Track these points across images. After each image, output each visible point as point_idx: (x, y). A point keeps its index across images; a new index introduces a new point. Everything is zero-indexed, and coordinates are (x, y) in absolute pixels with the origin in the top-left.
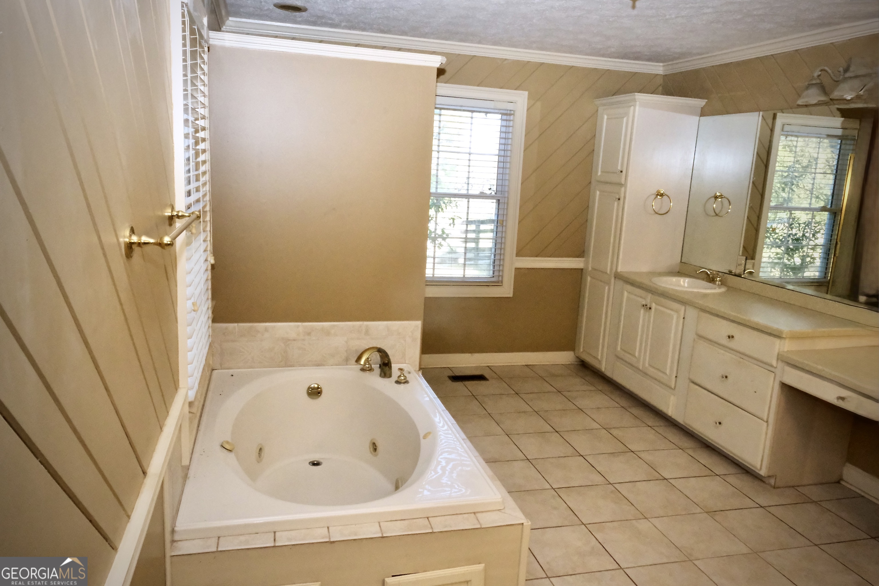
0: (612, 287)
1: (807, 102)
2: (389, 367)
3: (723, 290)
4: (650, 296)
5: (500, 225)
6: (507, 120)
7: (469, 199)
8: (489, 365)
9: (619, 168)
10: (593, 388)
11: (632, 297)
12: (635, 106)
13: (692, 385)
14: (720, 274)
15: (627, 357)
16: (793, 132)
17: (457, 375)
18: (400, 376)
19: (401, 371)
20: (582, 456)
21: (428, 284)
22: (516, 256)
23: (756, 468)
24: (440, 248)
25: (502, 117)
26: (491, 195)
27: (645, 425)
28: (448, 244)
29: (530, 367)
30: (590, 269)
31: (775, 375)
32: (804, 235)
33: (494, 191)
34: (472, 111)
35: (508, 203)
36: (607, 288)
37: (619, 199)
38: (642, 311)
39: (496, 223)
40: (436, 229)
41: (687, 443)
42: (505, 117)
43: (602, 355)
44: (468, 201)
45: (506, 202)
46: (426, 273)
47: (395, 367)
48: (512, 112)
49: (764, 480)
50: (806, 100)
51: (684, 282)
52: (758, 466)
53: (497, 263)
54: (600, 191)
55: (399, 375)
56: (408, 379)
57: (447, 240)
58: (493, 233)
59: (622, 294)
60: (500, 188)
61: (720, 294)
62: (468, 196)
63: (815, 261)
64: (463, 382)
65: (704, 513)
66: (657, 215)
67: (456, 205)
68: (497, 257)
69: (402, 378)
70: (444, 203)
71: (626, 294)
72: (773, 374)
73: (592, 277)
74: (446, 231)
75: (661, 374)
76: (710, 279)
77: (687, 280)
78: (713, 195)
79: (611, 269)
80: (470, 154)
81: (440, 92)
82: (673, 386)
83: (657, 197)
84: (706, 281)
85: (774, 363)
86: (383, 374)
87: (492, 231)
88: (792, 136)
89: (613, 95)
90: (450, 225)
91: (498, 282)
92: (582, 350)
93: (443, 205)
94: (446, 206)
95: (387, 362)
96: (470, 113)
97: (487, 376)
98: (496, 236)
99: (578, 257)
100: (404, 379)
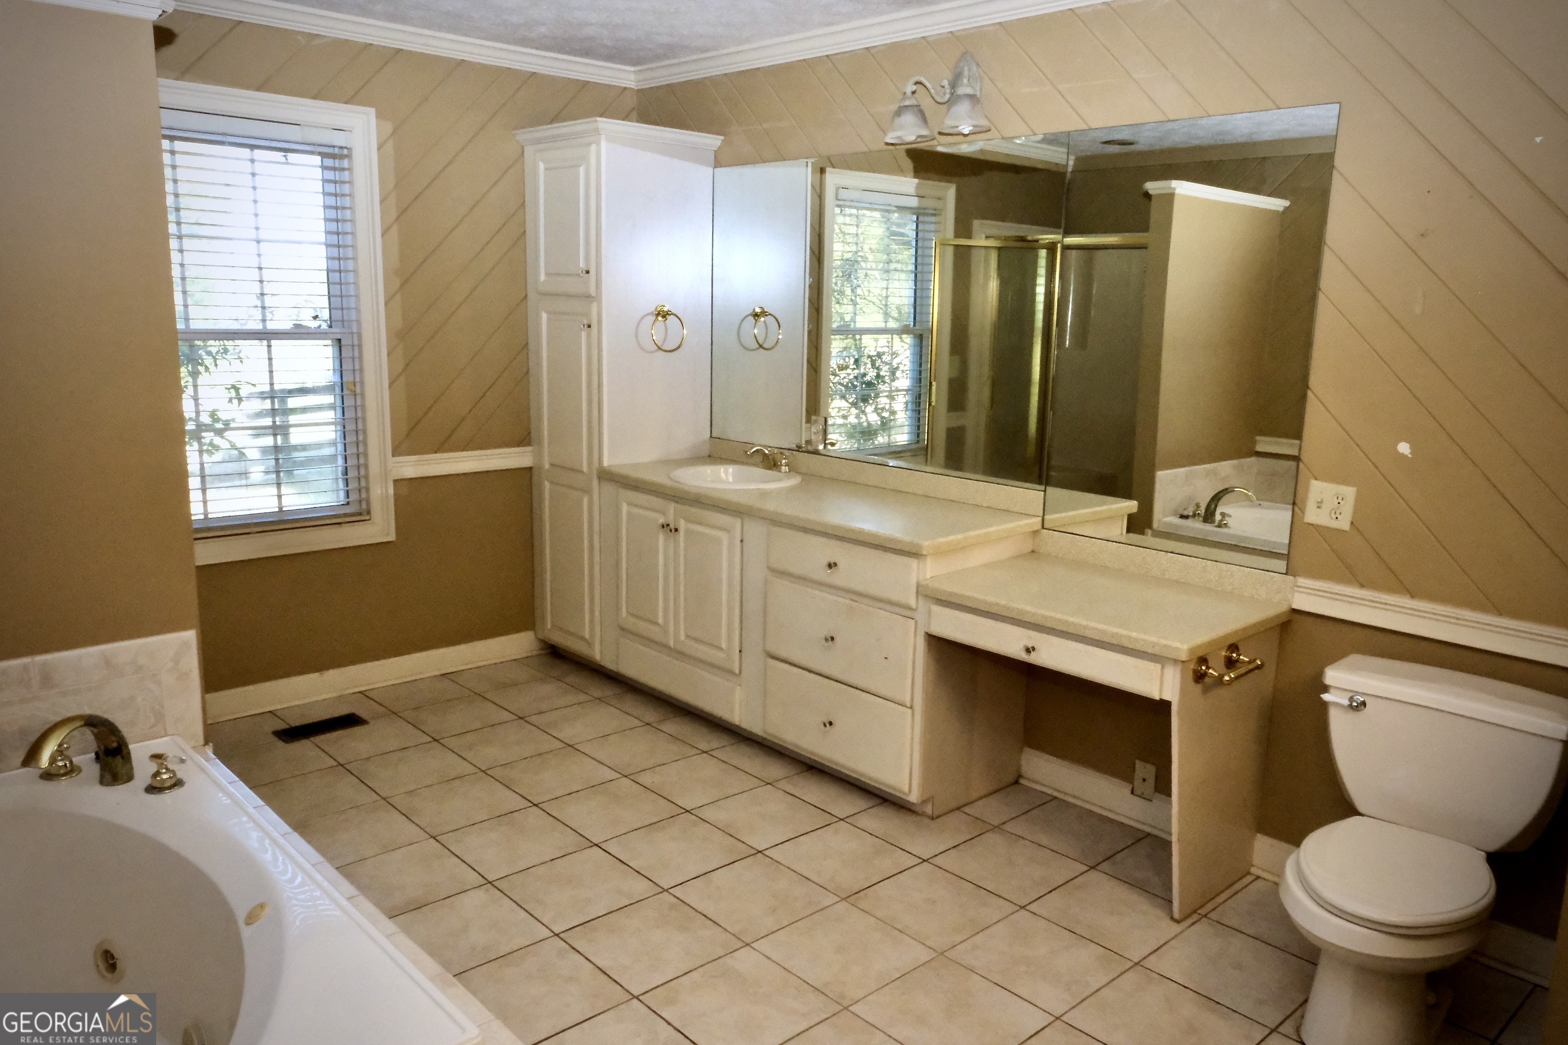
0: (596, 497)
1: (899, 137)
2: (123, 758)
3: (795, 481)
4: (672, 507)
5: (349, 392)
6: (334, 169)
7: (269, 340)
8: (362, 689)
9: (582, 265)
10: (582, 697)
11: (635, 510)
12: (598, 143)
13: (771, 662)
14: (786, 452)
15: (642, 627)
16: (852, 201)
17: (294, 725)
18: (157, 774)
19: (160, 761)
20: (596, 845)
21: (199, 536)
22: (393, 456)
23: (901, 792)
24: (213, 453)
25: (322, 161)
26: (318, 330)
27: (695, 751)
28: (230, 442)
29: (453, 677)
30: (547, 466)
31: (916, 622)
32: (878, 376)
33: (324, 321)
34: (252, 147)
35: (360, 346)
36: (585, 500)
37: (589, 326)
38: (661, 538)
39: (338, 390)
40: (198, 413)
41: (775, 770)
42: (329, 162)
43: (592, 629)
44: (269, 346)
45: (356, 343)
46: (192, 512)
47: (139, 752)
48: (345, 152)
49: (917, 809)
50: (899, 134)
51: (726, 473)
52: (906, 789)
53: (352, 474)
54: (548, 313)
55: (155, 770)
56: (180, 775)
57: (227, 434)
58: (333, 412)
59: (618, 510)
60: (337, 314)
61: (792, 489)
62: (266, 336)
63: (897, 417)
64: (312, 739)
65: (840, 901)
66: (661, 352)
67: (240, 358)
68: (352, 462)
69: (165, 777)
70: (209, 353)
71: (625, 508)
72: (913, 622)
73: (552, 483)
74: (223, 416)
75: (713, 652)
76: (770, 462)
77: (731, 469)
78: (750, 311)
79: (590, 464)
80: (258, 242)
81: (165, 98)
82: (737, 671)
83: (656, 319)
84: (764, 468)
85: (912, 602)
86: (108, 777)
87: (332, 407)
88: (850, 207)
89: (551, 122)
90: (230, 400)
91: (360, 514)
92: (549, 627)
93: (208, 361)
94: (215, 361)
95: (115, 745)
96: (248, 150)
97: (362, 713)
98: (344, 416)
99: (518, 446)
100: (170, 778)
